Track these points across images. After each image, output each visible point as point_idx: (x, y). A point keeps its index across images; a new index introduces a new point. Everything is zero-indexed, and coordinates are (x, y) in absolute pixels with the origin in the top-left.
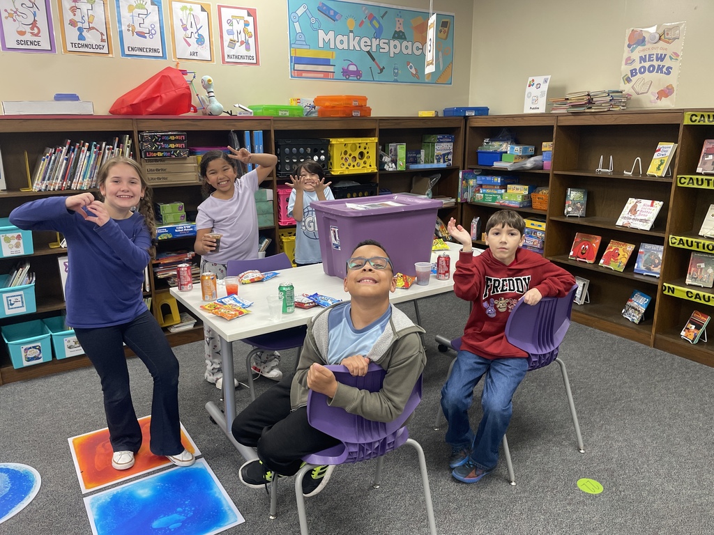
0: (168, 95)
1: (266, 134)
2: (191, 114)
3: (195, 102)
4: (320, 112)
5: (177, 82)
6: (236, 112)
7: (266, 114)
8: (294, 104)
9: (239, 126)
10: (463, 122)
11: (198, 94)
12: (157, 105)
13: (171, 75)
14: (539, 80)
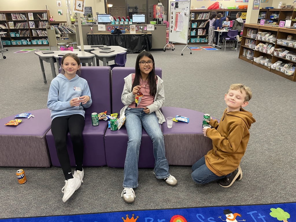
0: (216, 6)
1: (229, 12)
2: (218, 9)
3: (219, 7)
4: (239, 8)
5: (217, 4)
6: (225, 9)
7: (229, 9)
8: (235, 7)
9: (225, 11)
10: (268, 10)
11: (220, 5)
12: (214, 8)
13: (217, 3)
14: (281, 2)
